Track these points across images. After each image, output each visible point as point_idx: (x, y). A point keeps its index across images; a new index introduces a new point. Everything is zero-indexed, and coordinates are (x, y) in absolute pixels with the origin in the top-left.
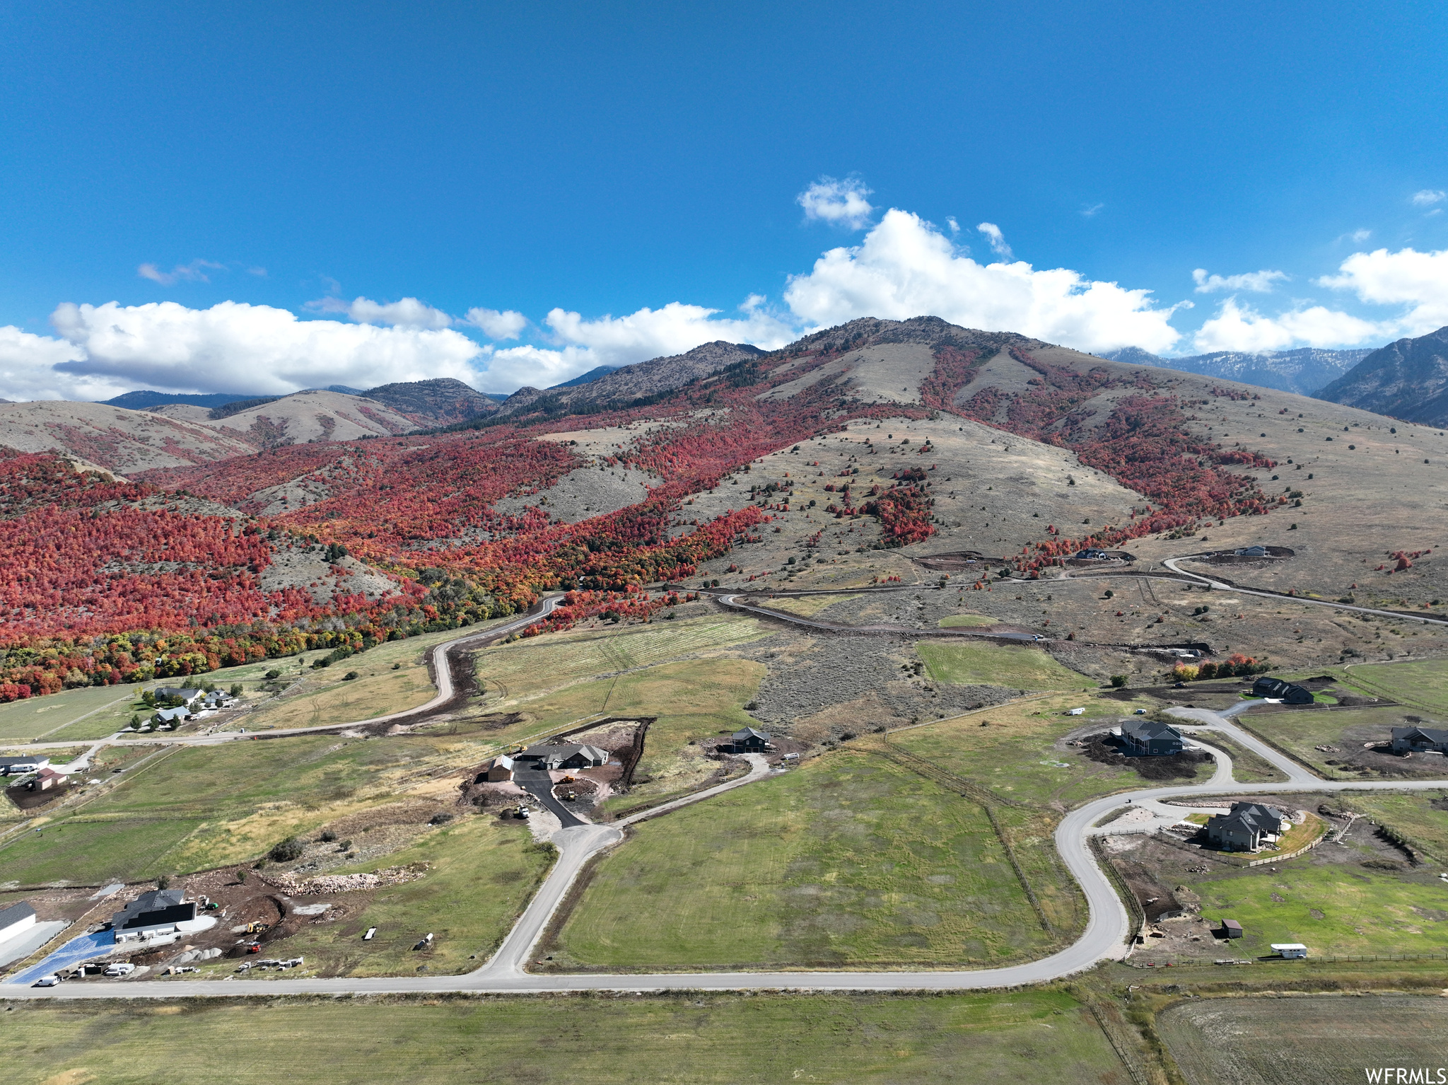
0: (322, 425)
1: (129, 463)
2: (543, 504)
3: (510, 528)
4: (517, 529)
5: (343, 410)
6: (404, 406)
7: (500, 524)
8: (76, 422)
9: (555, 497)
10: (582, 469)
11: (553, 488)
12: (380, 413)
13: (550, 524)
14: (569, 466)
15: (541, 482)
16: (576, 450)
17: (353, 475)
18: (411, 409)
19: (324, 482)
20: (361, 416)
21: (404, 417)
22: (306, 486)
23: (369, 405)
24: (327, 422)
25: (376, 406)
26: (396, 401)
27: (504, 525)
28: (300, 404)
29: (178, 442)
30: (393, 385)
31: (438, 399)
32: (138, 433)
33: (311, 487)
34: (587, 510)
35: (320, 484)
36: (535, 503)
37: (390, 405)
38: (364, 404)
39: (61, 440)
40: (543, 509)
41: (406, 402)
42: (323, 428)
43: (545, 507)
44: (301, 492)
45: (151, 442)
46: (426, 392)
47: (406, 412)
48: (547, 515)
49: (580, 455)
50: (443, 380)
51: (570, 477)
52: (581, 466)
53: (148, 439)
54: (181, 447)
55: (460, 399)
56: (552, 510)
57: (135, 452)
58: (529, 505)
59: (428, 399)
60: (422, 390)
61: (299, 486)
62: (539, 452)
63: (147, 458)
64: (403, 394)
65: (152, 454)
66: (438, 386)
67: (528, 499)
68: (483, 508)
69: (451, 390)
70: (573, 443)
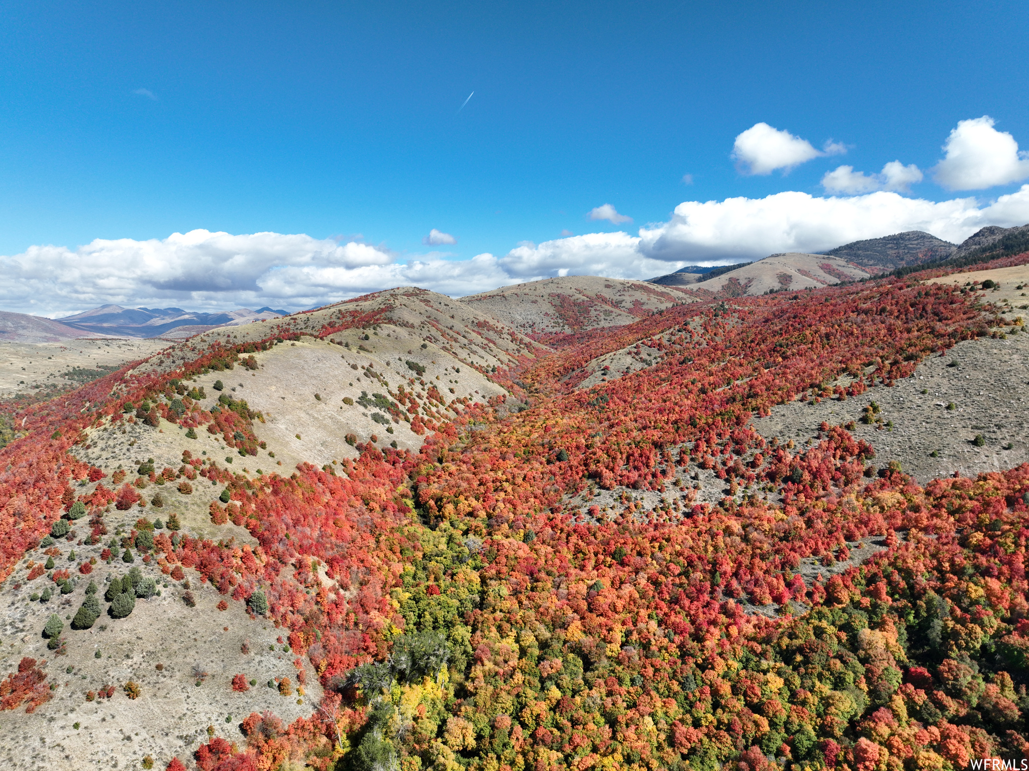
0: (780, 282)
1: (594, 324)
2: (865, 420)
3: (772, 476)
4: (785, 480)
5: (805, 268)
6: (865, 261)
7: (753, 465)
8: (570, 292)
9: (899, 405)
10: (983, 340)
11: (901, 384)
12: (840, 268)
13: (868, 473)
14: (952, 335)
15: (879, 370)
16: (989, 297)
17: (696, 338)
18: (871, 262)
19: (660, 347)
20: (821, 273)
21: (863, 270)
22: (637, 353)
23: (831, 262)
24: (785, 279)
25: (838, 263)
26: (858, 256)
27: (764, 465)
28: (766, 266)
29: (643, 304)
30: (858, 242)
31: (901, 251)
32: (617, 298)
33: (644, 356)
34: (976, 443)
35: (655, 352)
36: (848, 418)
37: (851, 260)
38: (826, 262)
39: (555, 306)
40: (860, 435)
41: (867, 256)
42: (780, 285)
43: (869, 428)
44: (629, 360)
45: (624, 304)
46: (890, 246)
47: (866, 265)
48: (865, 451)
49: (992, 308)
50: (908, 234)
51: (948, 359)
52: (982, 334)
53: (621, 302)
54: (644, 307)
55: (923, 249)
56: (883, 436)
57: (602, 314)
58: (833, 423)
59: (890, 252)
60: (886, 244)
61: (629, 353)
62: (912, 305)
63: (609, 318)
64: (866, 250)
65: (614, 315)
66: (902, 239)
67: (837, 406)
68: (739, 422)
69: (916, 242)
70: (987, 285)
